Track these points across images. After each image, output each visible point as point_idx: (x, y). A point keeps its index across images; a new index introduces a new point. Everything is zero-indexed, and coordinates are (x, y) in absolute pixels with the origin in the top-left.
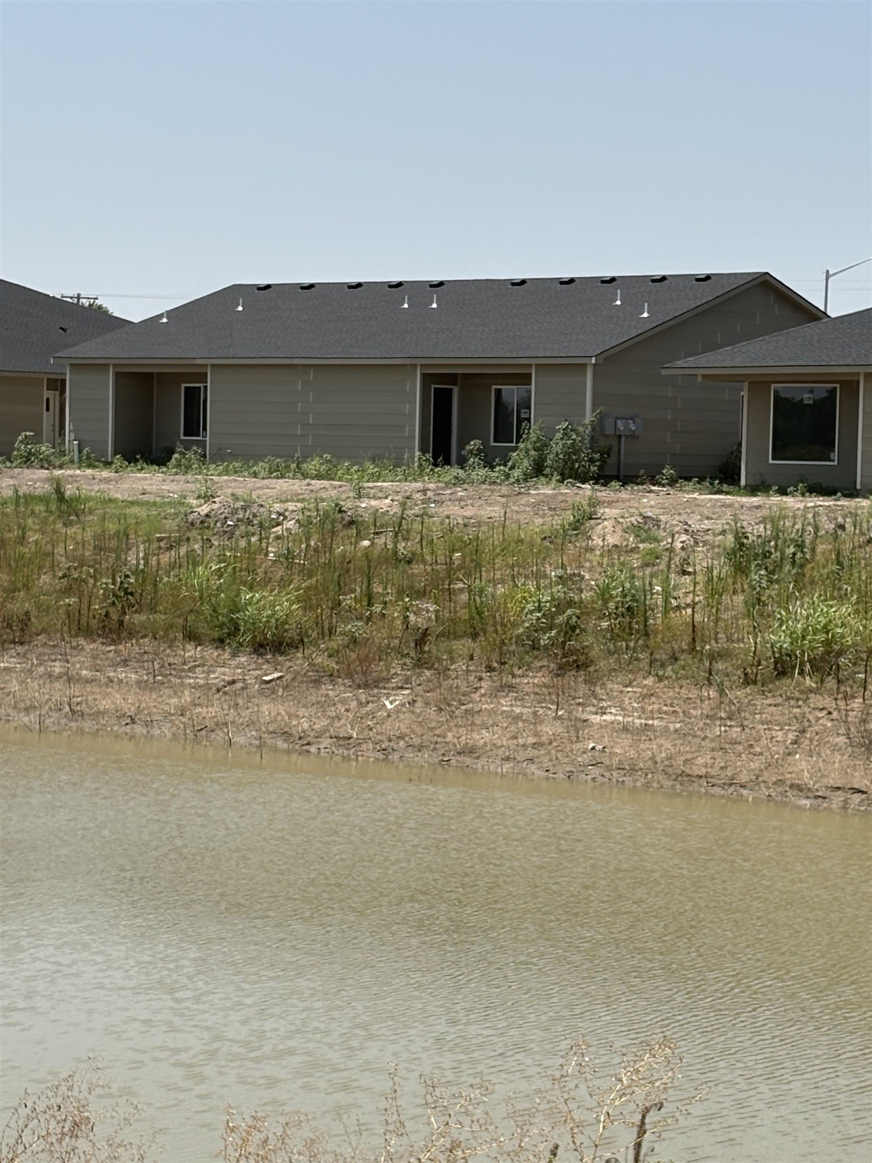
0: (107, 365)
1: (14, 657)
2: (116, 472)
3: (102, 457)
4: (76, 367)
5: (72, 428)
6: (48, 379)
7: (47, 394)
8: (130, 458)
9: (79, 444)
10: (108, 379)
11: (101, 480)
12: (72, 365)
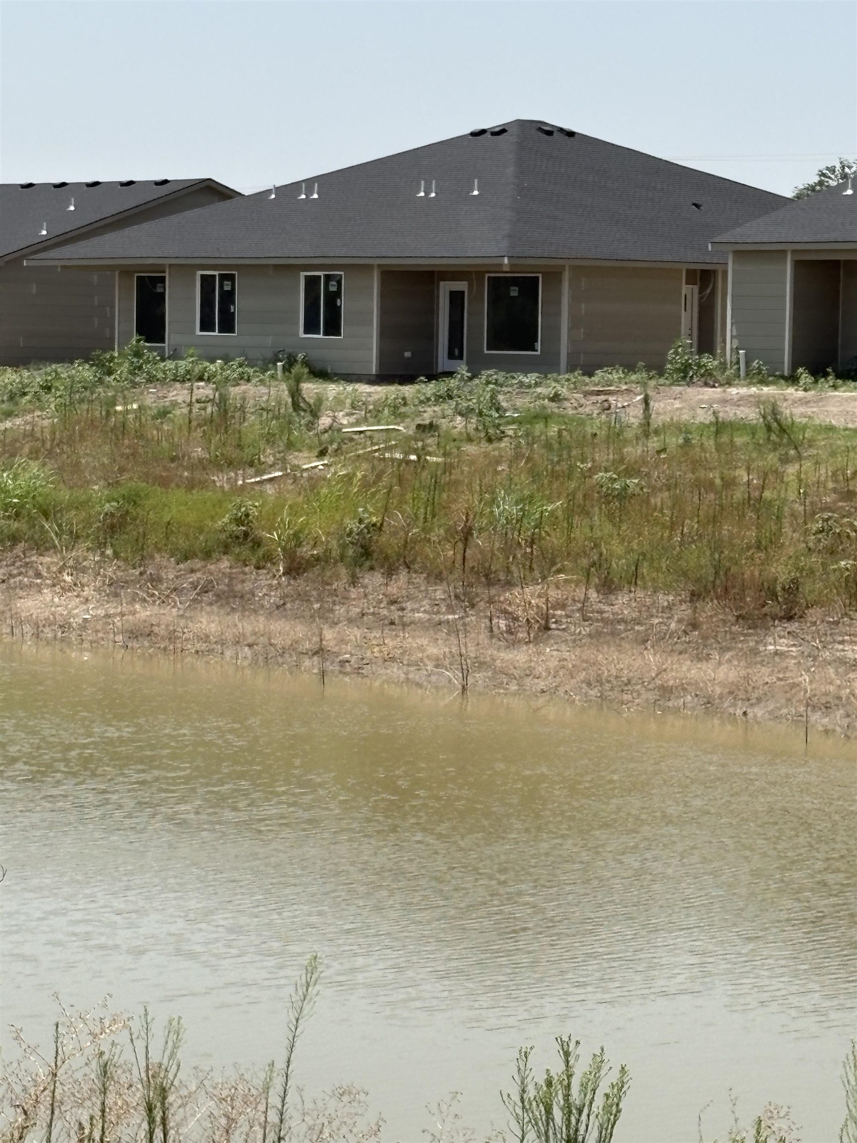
0: (784, 252)
1: (784, 637)
2: (805, 390)
3: (776, 370)
4: (744, 254)
5: (735, 333)
6: (688, 271)
7: (686, 289)
8: (818, 372)
9: (746, 354)
10: (785, 270)
11: (794, 402)
12: (736, 253)
